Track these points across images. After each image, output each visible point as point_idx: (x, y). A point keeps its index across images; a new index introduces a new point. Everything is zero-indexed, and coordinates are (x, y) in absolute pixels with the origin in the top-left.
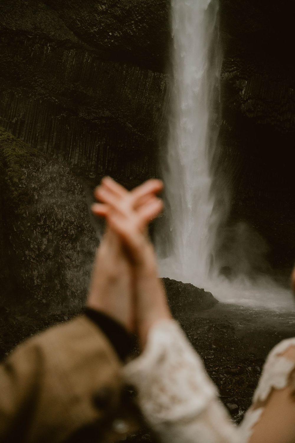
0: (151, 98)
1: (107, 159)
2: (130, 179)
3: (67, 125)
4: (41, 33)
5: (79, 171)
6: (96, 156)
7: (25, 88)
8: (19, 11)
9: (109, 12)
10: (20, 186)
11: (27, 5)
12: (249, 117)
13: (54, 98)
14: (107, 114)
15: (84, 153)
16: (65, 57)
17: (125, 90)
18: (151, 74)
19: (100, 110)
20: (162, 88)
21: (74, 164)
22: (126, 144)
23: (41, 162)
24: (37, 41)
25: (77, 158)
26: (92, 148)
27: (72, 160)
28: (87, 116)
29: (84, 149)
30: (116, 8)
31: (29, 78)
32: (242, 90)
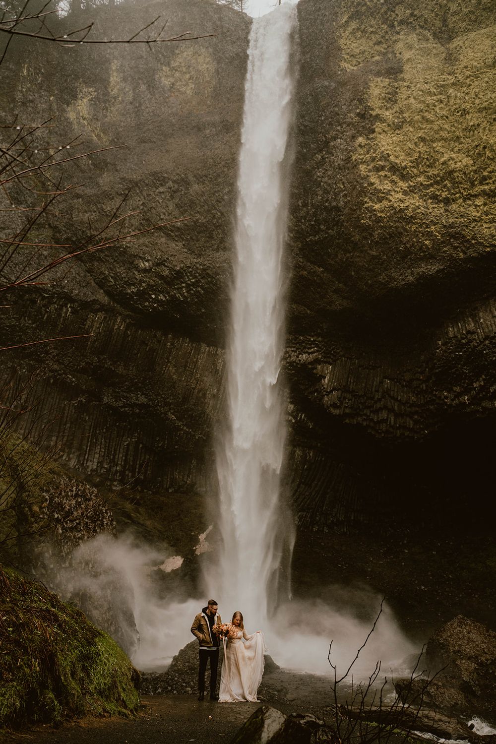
0: (204, 380)
1: (138, 462)
2: (170, 491)
3: (85, 414)
4: (61, 291)
5: (98, 479)
6: (124, 458)
7: (31, 362)
8: (35, 263)
9: (153, 270)
10: (41, 516)
11: (46, 256)
12: (334, 414)
13: (70, 377)
14: (143, 400)
15: (106, 453)
16: (89, 322)
17: (169, 368)
18: (205, 349)
19: (132, 395)
20: (220, 367)
21: (92, 468)
22: (166, 442)
23: (62, 483)
24: (55, 300)
25: (96, 460)
26: (119, 447)
27: (89, 464)
28: (115, 403)
29: (107, 448)
30: (163, 267)
31: (39, 348)
32: (325, 378)
